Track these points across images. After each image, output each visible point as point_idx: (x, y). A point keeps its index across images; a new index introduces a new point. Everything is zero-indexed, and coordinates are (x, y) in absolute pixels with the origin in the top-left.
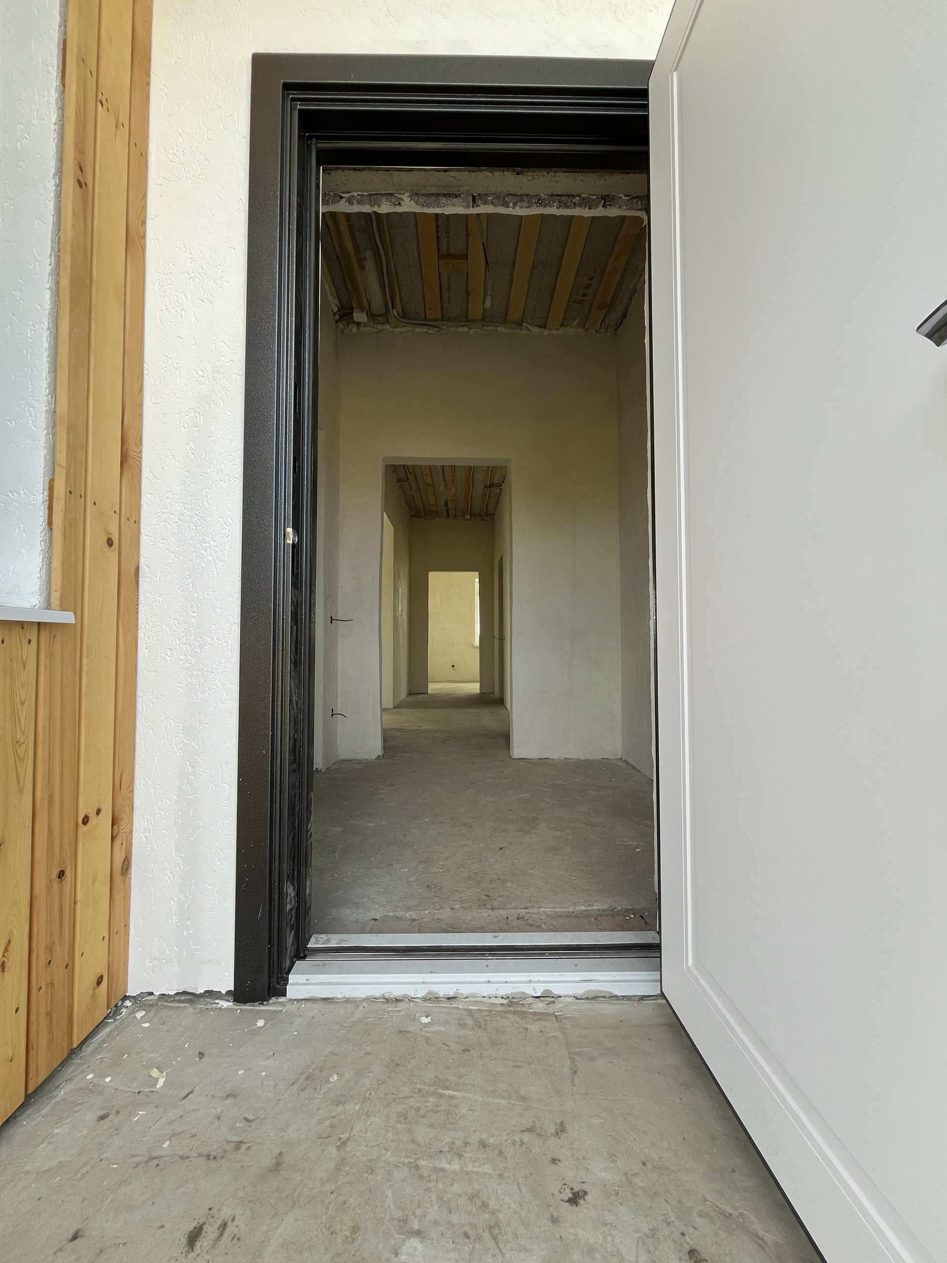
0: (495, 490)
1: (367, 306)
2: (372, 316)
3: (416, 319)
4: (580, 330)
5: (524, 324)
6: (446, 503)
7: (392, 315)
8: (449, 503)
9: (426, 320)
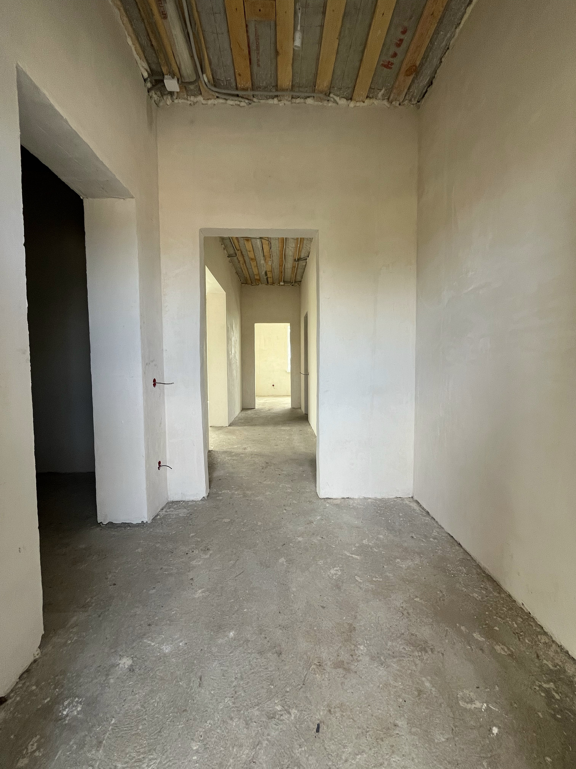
0: (302, 263)
1: (177, 71)
2: (183, 84)
3: (227, 88)
4: (385, 102)
5: (331, 95)
6: (266, 274)
7: (203, 82)
8: (268, 273)
9: (237, 89)
